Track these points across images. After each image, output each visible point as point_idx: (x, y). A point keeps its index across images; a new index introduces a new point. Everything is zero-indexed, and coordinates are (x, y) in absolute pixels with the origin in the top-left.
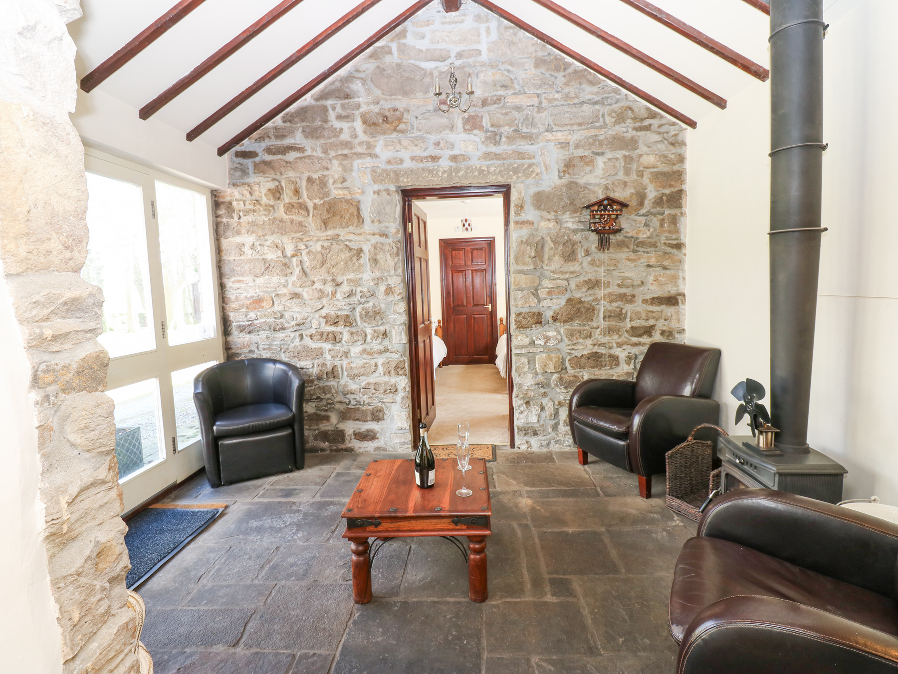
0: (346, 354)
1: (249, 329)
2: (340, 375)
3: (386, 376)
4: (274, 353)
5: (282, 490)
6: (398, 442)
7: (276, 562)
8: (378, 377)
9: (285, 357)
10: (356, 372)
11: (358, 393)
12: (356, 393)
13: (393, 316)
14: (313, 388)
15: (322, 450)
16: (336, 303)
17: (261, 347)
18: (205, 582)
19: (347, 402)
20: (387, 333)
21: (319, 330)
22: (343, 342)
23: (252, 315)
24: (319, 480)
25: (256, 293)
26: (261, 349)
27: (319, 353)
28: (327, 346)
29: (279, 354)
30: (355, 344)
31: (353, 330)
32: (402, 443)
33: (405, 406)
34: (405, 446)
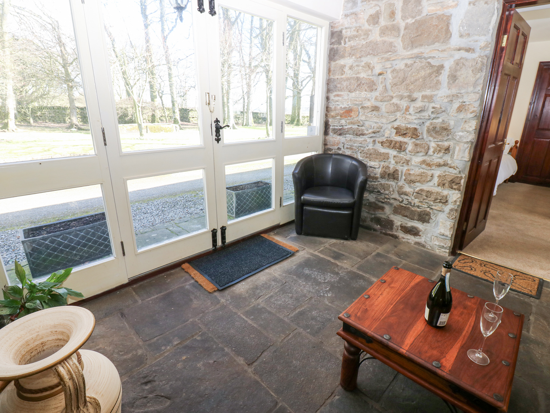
0: (407, 162)
1: (340, 132)
2: (399, 178)
3: (440, 187)
4: (353, 152)
5: (335, 252)
6: (438, 244)
7: (304, 309)
8: (432, 186)
9: (361, 157)
10: (413, 178)
11: (411, 196)
12: (409, 195)
13: (461, 134)
14: (376, 183)
15: (375, 230)
16: (408, 117)
17: (346, 146)
18: (261, 302)
19: (401, 201)
20: (450, 149)
21: (389, 139)
22: (407, 151)
23: (343, 122)
24: (362, 254)
25: (348, 105)
26: (345, 148)
27: (386, 157)
28: (393, 153)
29: (356, 153)
30: (417, 154)
31: (418, 142)
32: (441, 247)
33: (451, 217)
34: (443, 249)
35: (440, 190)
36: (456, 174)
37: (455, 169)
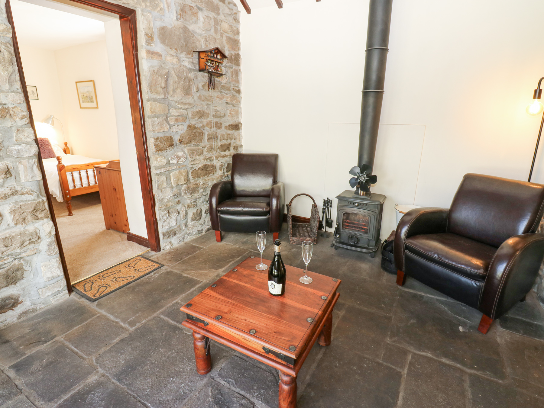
3: (19, 225)
6: (50, 294)
8: (6, 229)
13: (17, 147)
20: (10, 170)
32: (56, 294)
33: (53, 252)
34: (60, 295)
35: (22, 229)
36: (34, 200)
37: (31, 194)
